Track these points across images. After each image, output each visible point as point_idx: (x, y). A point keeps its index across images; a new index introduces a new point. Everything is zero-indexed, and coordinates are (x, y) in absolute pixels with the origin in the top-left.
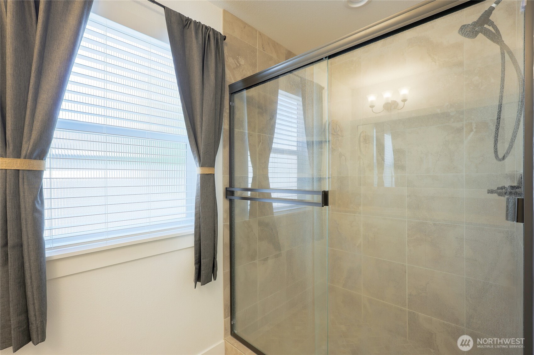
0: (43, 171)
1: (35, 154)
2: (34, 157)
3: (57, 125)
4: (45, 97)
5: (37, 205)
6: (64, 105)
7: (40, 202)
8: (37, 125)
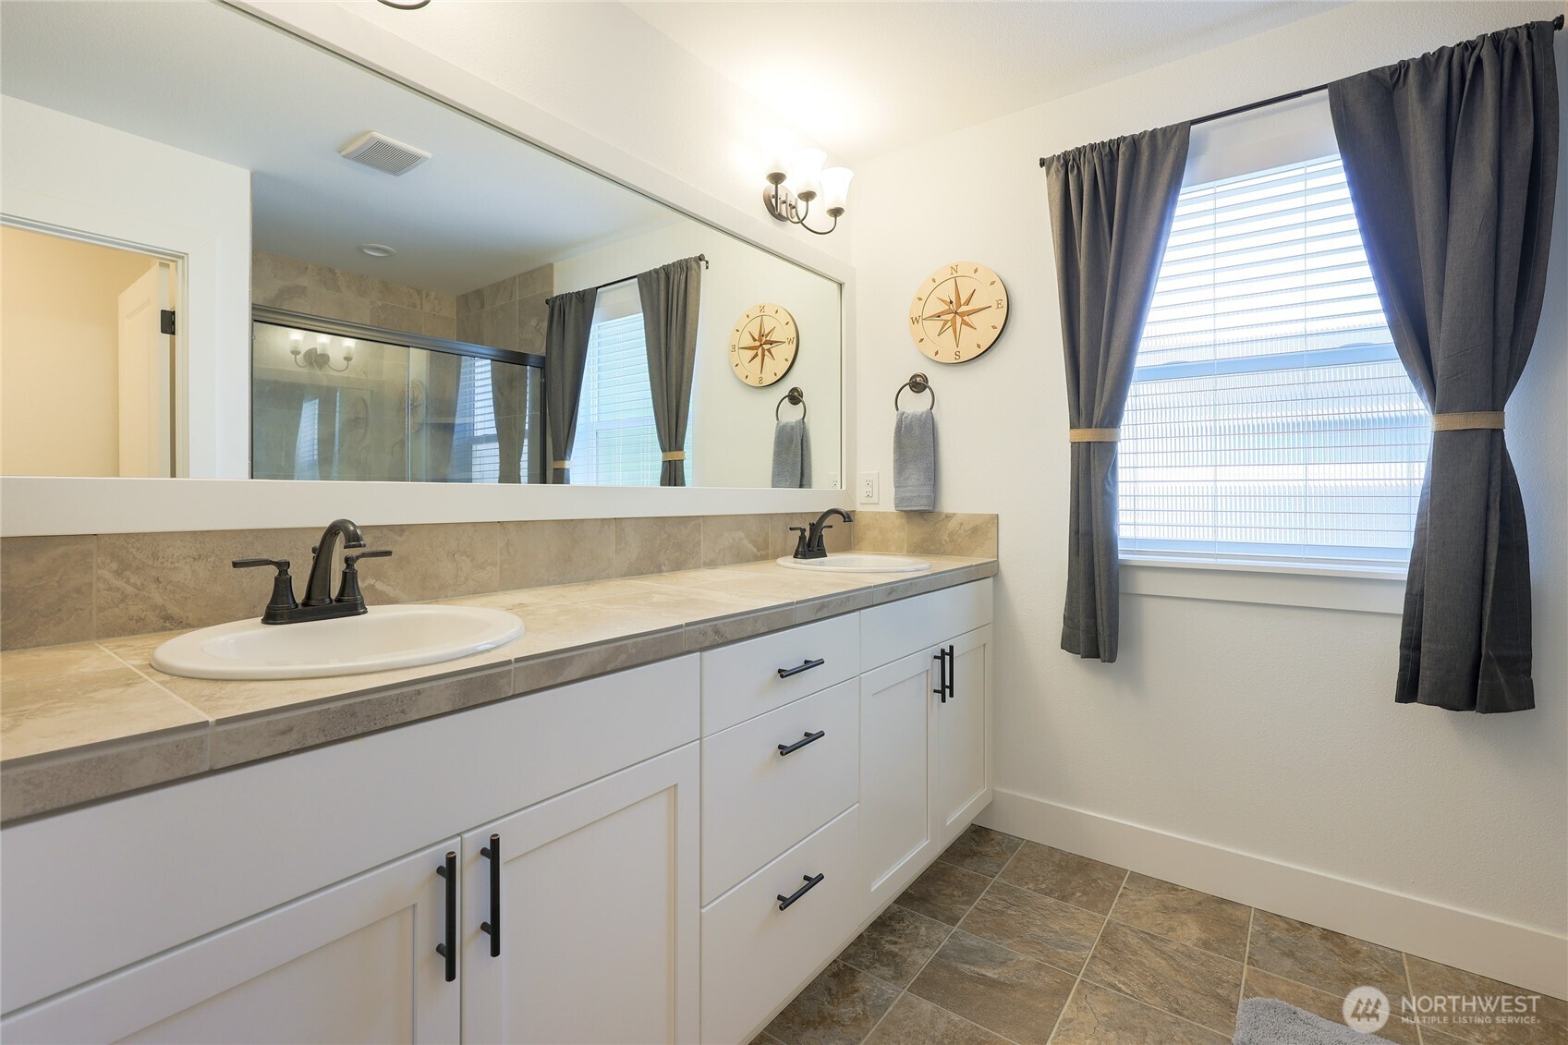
0: (1116, 442)
1: (1106, 422)
2: (1105, 425)
3: (1135, 375)
4: (1117, 345)
5: (1107, 486)
6: (1143, 345)
7: (1111, 483)
8: (1109, 383)
